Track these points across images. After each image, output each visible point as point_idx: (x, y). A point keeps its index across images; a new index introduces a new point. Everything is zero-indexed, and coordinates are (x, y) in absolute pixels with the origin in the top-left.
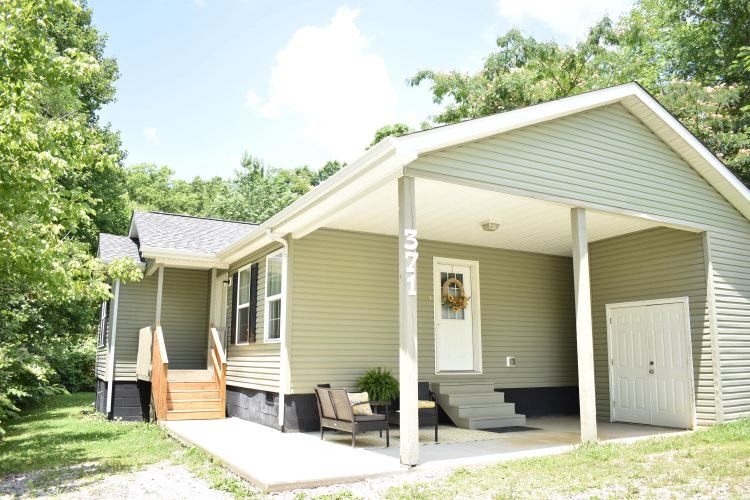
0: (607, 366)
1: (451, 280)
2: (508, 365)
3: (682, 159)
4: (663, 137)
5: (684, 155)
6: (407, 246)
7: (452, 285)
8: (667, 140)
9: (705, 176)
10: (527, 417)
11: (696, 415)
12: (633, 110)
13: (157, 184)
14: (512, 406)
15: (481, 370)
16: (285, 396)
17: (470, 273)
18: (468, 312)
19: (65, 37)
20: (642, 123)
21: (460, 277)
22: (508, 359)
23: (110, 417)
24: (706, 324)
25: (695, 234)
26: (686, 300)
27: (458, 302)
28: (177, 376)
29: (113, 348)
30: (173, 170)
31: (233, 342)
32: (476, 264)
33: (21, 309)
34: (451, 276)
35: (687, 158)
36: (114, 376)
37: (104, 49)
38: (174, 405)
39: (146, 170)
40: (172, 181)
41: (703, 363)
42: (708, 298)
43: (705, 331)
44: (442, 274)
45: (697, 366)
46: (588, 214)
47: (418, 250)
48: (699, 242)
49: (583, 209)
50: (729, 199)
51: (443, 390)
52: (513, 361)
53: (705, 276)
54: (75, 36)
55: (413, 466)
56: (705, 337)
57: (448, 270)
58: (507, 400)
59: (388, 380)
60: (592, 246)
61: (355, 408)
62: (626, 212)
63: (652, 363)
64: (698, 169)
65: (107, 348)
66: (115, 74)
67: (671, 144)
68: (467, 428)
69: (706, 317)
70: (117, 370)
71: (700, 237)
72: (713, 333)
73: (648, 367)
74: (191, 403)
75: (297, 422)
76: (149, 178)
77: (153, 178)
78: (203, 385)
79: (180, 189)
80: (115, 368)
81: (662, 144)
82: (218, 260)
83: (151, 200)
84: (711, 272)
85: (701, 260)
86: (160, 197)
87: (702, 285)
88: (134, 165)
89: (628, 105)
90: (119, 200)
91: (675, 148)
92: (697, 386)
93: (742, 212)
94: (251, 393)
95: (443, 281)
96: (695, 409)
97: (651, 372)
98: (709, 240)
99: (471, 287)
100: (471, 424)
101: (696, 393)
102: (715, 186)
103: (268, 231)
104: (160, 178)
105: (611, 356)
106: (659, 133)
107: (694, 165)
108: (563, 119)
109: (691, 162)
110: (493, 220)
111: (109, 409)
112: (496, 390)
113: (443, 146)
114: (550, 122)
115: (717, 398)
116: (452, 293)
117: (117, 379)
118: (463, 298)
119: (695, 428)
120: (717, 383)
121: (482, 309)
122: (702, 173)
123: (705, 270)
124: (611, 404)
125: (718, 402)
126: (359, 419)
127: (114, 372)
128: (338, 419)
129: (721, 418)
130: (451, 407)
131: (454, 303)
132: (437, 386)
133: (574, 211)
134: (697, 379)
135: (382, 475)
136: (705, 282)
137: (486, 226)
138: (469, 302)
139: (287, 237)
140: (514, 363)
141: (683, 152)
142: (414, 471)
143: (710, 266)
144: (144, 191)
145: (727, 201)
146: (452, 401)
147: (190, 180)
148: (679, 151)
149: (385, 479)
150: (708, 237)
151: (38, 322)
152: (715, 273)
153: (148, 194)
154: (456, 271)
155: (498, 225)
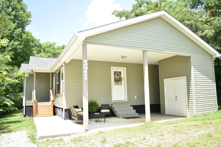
0: (164, 98)
1: (118, 73)
2: (136, 98)
3: (183, 34)
4: (176, 27)
5: (183, 32)
6: (84, 65)
7: (118, 75)
8: (177, 28)
9: (191, 38)
10: (139, 114)
11: (188, 113)
12: (165, 19)
13: (51, 47)
14: (135, 110)
15: (127, 100)
16: (65, 109)
17: (123, 71)
18: (123, 83)
19: (14, 6)
20: (168, 23)
21: (120, 73)
22: (136, 96)
23: (25, 116)
24: (191, 85)
25: (188, 57)
26: (185, 77)
27: (119, 80)
28: (40, 104)
29: (25, 96)
30: (56, 43)
31: (56, 94)
32: (125, 68)
33: (4, 86)
34: (117, 72)
35: (184, 33)
36: (25, 104)
37: (27, 9)
38: (38, 113)
39: (48, 43)
40: (56, 46)
41: (190, 97)
42: (191, 77)
43: (191, 87)
44: (114, 72)
45: (188, 98)
46: (148, 52)
47: (88, 66)
48: (189, 59)
49: (146, 51)
50: (199, 45)
51: (114, 106)
52: (137, 97)
53: (191, 70)
54: (17, 6)
55: (87, 130)
56: (191, 89)
57: (116, 70)
58: (134, 109)
59: (95, 104)
60: (160, 62)
61: (78, 113)
62: (162, 51)
63: (176, 97)
64: (188, 36)
65: (23, 96)
66: (30, 16)
67: (178, 29)
68: (119, 118)
69: (191, 83)
70: (26, 103)
71: (189, 58)
72: (193, 87)
73: (175, 98)
74: (43, 112)
75: (68, 117)
76: (49, 46)
77: (50, 46)
78: (48, 106)
79: (59, 49)
80: (25, 102)
81: (175, 29)
82: (51, 70)
83: (50, 52)
84: (192, 68)
85: (189, 65)
86: (52, 51)
87: (190, 73)
88: (45, 42)
89: (163, 17)
90: (33, 53)
91: (180, 30)
92: (188, 104)
93: (204, 49)
94: (59, 108)
95: (115, 74)
96: (188, 111)
97: (176, 100)
98: (192, 59)
99: (124, 75)
100: (120, 116)
101: (188, 106)
102: (195, 41)
103: (58, 61)
104: (52, 46)
105: (165, 95)
106: (174, 26)
107: (187, 35)
108: (139, 23)
109: (185, 34)
110: (124, 55)
111: (24, 114)
112: (131, 106)
113: (97, 34)
114: (135, 24)
115: (194, 108)
116: (117, 77)
117: (26, 105)
118: (121, 79)
119: (188, 116)
120: (194, 103)
121: (127, 82)
122: (189, 38)
123: (191, 68)
124: (166, 109)
125: (194, 109)
126: (79, 116)
127: (25, 103)
128: (75, 116)
129: (195, 113)
130: (116, 111)
131: (118, 80)
132: (112, 105)
133: (143, 51)
134: (188, 102)
135: (76, 133)
136: (191, 72)
137: (122, 57)
138: (123, 80)
139: (64, 63)
140: (137, 98)
141: (183, 31)
142: (87, 132)
143: (192, 67)
144: (48, 50)
145: (199, 46)
146: (116, 110)
147: (61, 46)
148: (181, 31)
149: (77, 134)
150: (191, 58)
151: (10, 89)
152: (194, 69)
153: (49, 50)
154: (119, 70)
155: (126, 57)
